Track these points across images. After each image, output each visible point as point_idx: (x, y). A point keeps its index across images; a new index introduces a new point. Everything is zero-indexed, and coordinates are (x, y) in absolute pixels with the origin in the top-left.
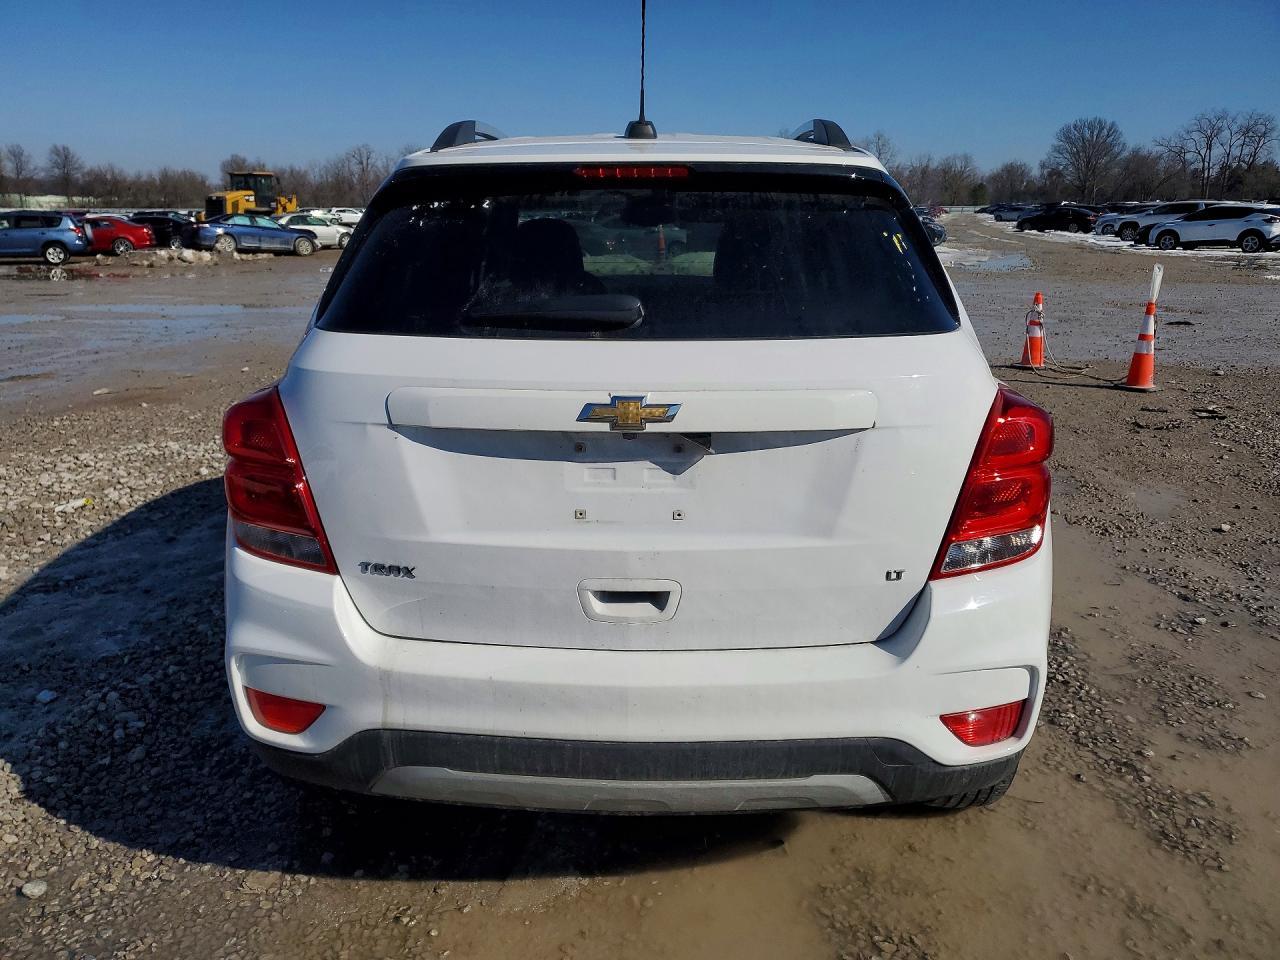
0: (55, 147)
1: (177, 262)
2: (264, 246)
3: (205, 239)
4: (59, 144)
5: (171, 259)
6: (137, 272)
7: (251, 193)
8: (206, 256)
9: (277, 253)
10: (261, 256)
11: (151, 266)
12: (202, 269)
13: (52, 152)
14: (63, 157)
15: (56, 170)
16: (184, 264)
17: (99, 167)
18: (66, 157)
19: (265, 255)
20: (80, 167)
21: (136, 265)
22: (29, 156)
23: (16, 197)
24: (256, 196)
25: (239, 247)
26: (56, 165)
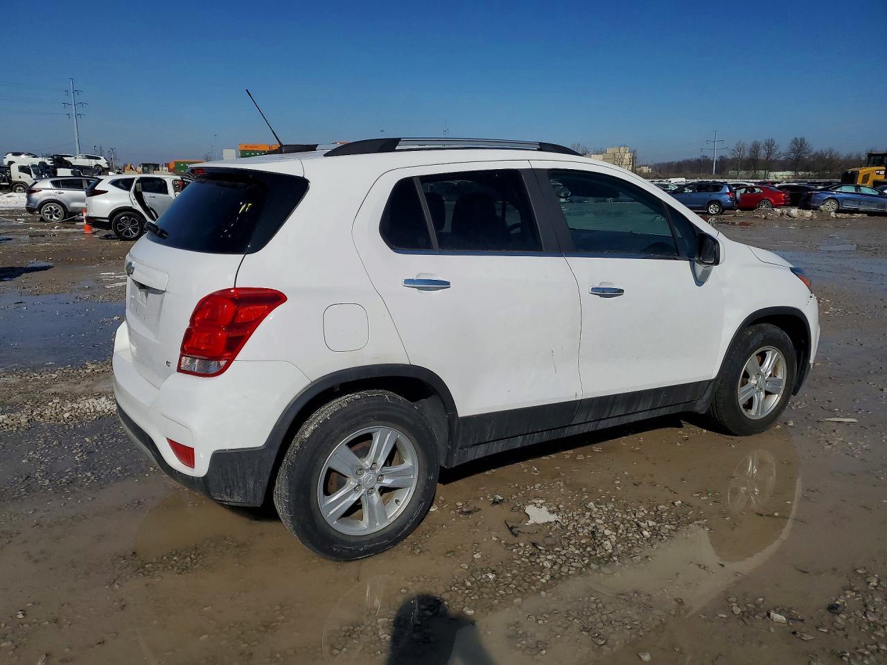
0: (796, 139)
1: (785, 217)
2: (862, 208)
3: (814, 202)
4: (799, 137)
5: (782, 214)
6: (757, 222)
7: (884, 168)
8: (809, 213)
9: (871, 214)
10: (856, 215)
11: (765, 218)
12: (802, 223)
13: (793, 142)
14: (799, 145)
15: (792, 155)
16: (790, 219)
17: (822, 151)
18: (801, 146)
19: (860, 215)
20: (810, 151)
21: (757, 217)
22: (778, 145)
23: (763, 172)
24: (886, 171)
25: (841, 208)
26: (793, 151)
